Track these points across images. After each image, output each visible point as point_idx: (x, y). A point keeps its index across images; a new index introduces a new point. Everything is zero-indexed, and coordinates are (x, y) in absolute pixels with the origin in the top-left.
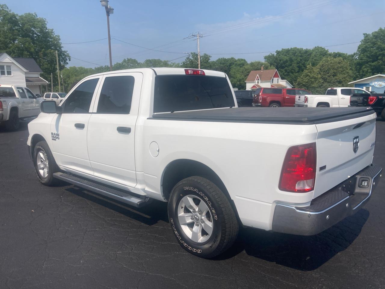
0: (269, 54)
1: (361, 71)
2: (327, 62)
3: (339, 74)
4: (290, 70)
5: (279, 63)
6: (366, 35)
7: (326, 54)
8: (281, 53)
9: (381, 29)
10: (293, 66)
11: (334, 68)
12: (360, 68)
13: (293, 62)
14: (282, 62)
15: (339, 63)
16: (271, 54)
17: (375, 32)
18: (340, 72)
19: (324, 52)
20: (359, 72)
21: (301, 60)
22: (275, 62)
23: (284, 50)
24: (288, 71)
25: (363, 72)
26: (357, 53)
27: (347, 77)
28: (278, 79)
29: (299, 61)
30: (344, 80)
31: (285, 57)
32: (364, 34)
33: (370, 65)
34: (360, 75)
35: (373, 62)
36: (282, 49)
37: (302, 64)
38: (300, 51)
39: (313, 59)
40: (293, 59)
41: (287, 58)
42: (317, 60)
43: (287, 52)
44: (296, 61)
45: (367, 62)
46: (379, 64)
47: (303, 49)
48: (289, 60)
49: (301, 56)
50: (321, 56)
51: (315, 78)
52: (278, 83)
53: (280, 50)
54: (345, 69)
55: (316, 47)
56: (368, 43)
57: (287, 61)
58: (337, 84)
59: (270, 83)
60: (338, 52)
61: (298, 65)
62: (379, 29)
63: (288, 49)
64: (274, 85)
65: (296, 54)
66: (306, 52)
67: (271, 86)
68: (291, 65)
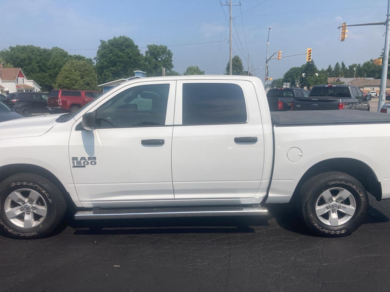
0: (2, 50)
1: (103, 74)
2: (74, 64)
3: (86, 77)
4: (30, 69)
5: (17, 61)
6: (103, 42)
7: (67, 56)
8: (16, 50)
9: (115, 38)
10: (33, 65)
11: (81, 71)
12: (102, 72)
13: (32, 61)
14: (19, 60)
15: (84, 66)
16: (5, 49)
17: (111, 40)
18: (87, 74)
19: (64, 54)
20: (101, 76)
21: (41, 59)
22: (11, 59)
23: (20, 46)
24: (28, 70)
25: (105, 75)
26: (97, 58)
27: (93, 79)
28: (23, 79)
29: (39, 61)
30: (91, 82)
31: (23, 55)
32: (101, 41)
33: (111, 70)
34: (102, 78)
35: (113, 66)
36: (17, 45)
37: (43, 64)
38: (38, 49)
39: (54, 59)
40: (32, 57)
41: (25, 56)
42: (59, 61)
43: (24, 49)
44: (36, 60)
45: (108, 67)
46: (118, 69)
47: (40, 48)
48: (27, 58)
49: (40, 55)
50: (62, 57)
51: (75, 80)
52: (24, 83)
53: (14, 46)
54: (90, 72)
55: (54, 48)
56: (105, 49)
57: (25, 60)
58: (86, 86)
59: (14, 83)
60: (79, 55)
61: (38, 64)
62: (114, 38)
63: (24, 46)
64: (20, 85)
65: (35, 53)
66: (45, 51)
67: (17, 86)
68: (30, 64)
